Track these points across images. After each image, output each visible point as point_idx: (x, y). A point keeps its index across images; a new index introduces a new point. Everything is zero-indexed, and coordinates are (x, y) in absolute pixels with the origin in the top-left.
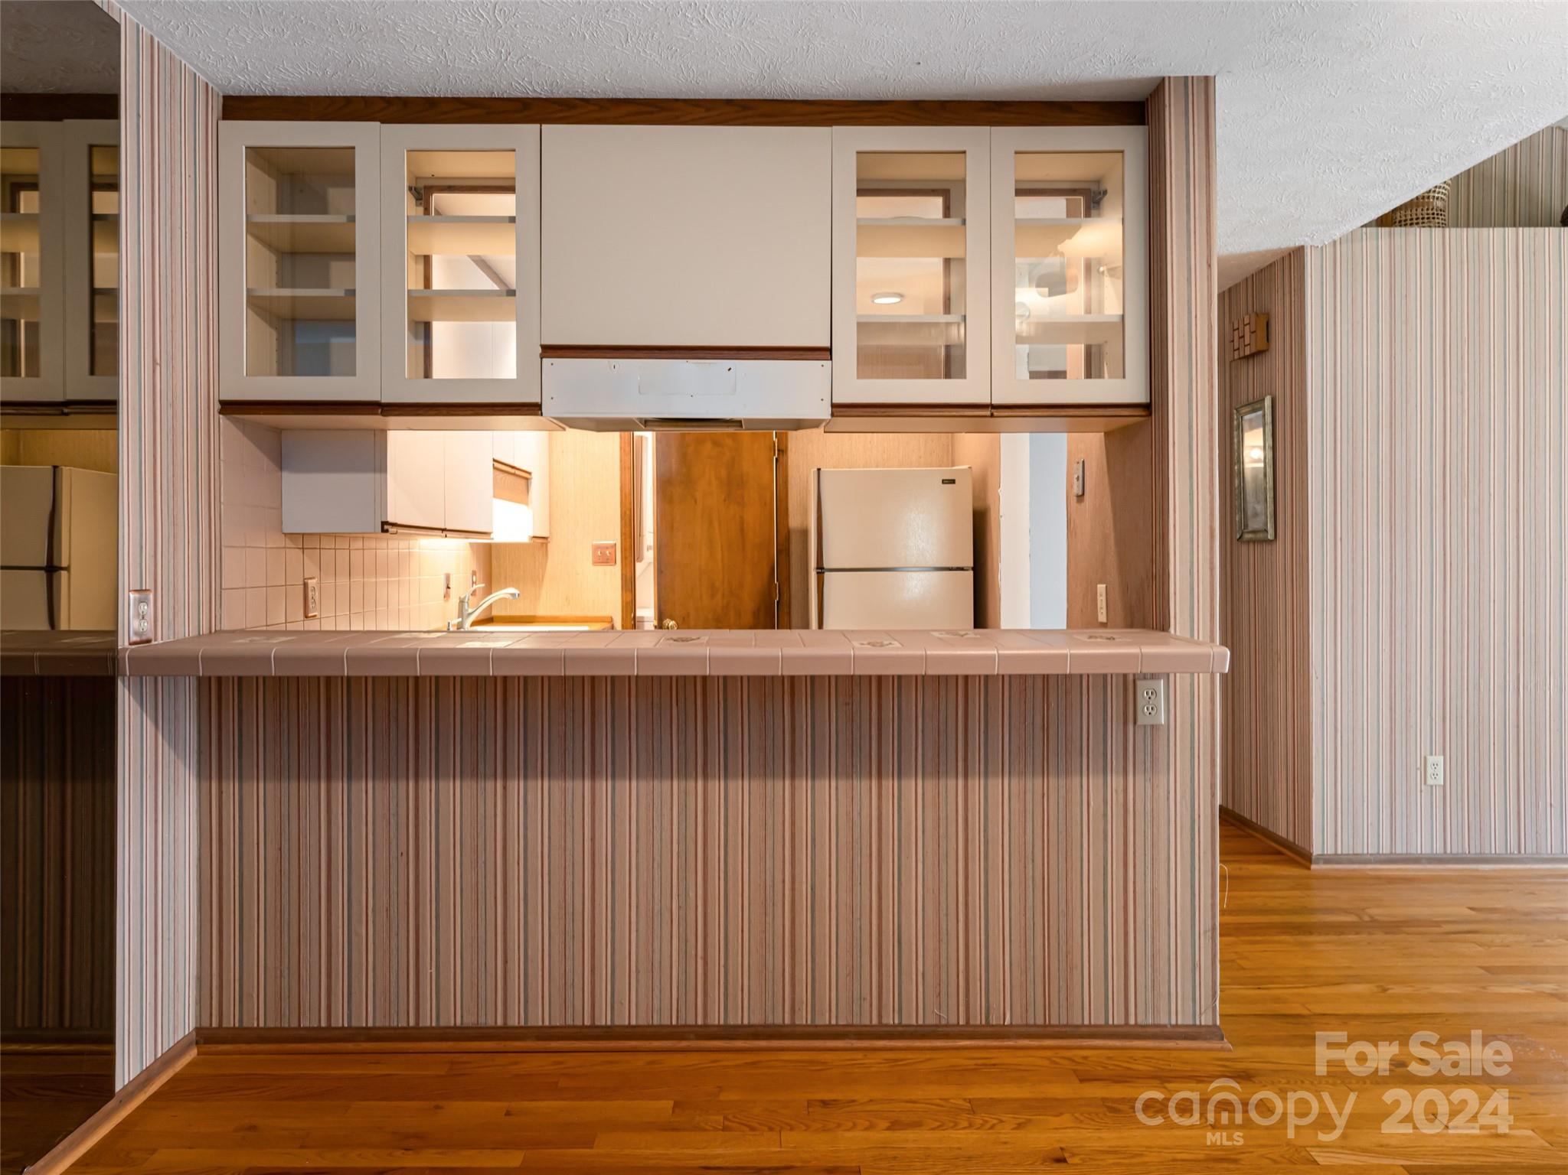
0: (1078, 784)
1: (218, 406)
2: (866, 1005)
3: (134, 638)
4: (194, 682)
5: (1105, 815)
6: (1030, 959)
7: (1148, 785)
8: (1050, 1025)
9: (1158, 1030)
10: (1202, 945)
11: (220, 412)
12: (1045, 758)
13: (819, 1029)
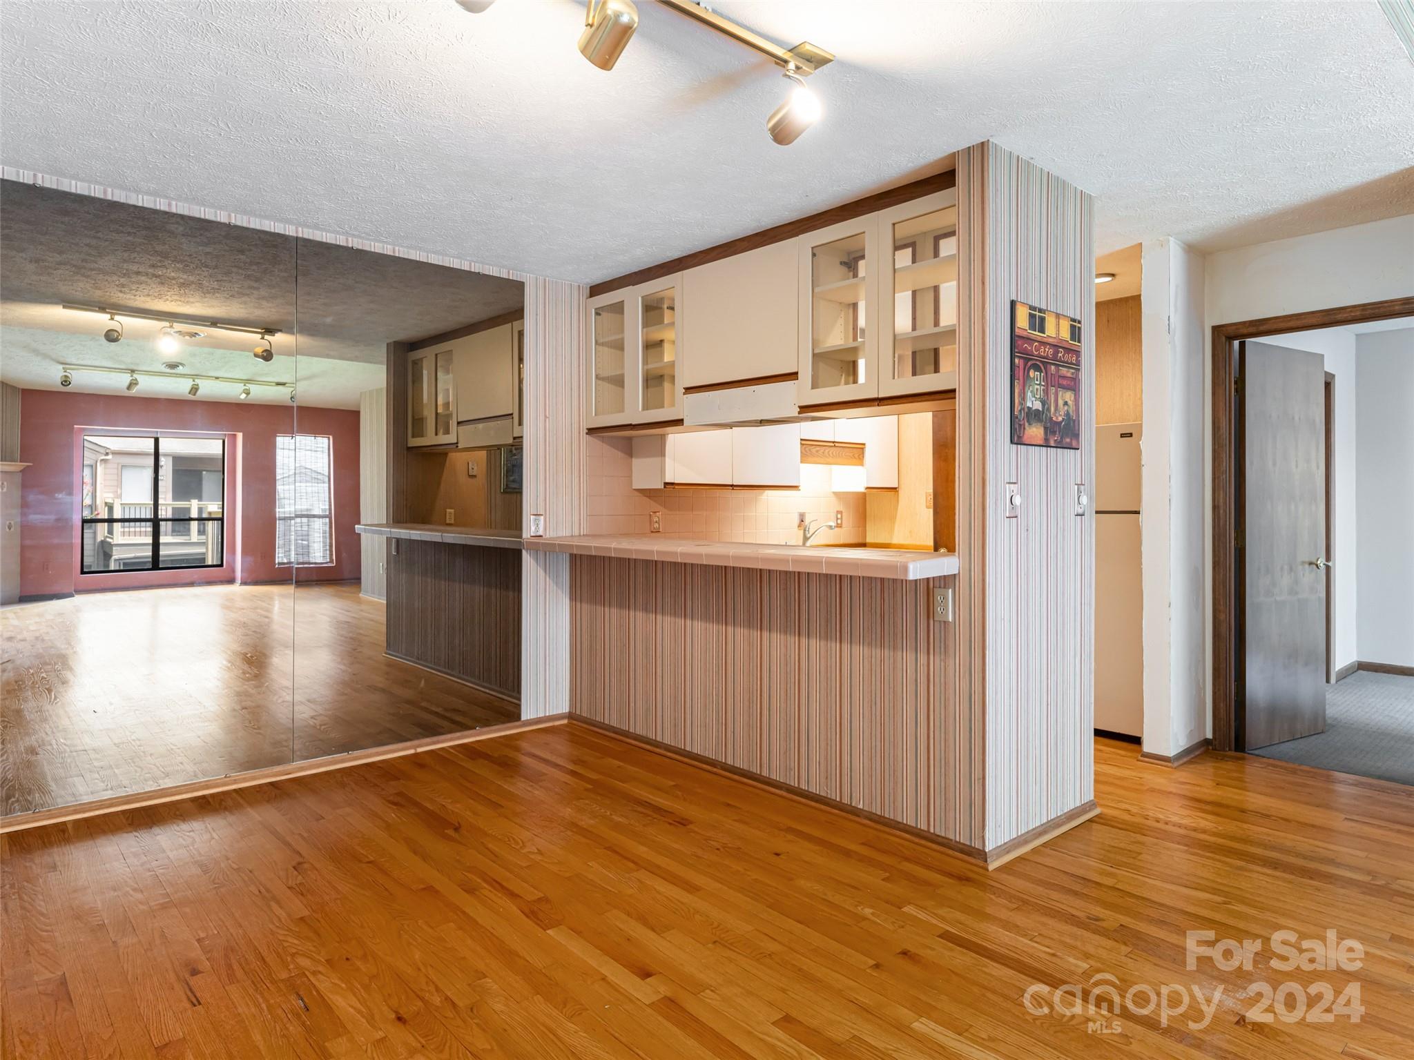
0: (901, 657)
1: (586, 431)
2: (792, 773)
3: (532, 534)
4: (568, 555)
5: (916, 680)
6: (874, 769)
7: (943, 664)
8: (884, 817)
9: (946, 841)
10: (976, 789)
11: (587, 434)
12: (882, 637)
13: (770, 780)
